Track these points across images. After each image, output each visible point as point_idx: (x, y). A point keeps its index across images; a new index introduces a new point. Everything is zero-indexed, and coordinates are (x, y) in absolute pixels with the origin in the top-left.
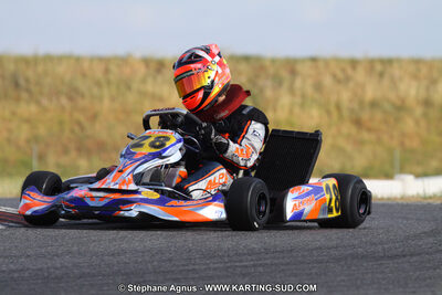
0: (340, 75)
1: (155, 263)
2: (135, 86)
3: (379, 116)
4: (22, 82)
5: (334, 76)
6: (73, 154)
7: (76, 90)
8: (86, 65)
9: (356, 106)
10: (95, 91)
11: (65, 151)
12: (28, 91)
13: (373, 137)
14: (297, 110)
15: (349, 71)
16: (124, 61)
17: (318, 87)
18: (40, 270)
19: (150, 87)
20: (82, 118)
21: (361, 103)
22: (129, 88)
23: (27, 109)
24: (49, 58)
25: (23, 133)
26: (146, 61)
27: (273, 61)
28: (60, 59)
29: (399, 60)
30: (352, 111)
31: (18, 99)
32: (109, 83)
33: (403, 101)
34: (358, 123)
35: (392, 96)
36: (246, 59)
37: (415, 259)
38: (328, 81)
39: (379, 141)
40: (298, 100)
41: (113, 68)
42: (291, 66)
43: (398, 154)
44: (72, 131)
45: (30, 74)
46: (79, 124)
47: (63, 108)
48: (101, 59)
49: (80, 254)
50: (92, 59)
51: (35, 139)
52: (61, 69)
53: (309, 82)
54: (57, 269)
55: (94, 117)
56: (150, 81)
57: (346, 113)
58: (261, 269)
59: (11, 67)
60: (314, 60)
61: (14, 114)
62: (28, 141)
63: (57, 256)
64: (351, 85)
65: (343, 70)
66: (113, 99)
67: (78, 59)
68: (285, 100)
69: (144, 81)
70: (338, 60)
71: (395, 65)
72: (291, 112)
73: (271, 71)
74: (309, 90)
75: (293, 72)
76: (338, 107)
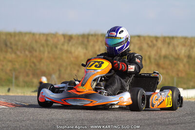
0: (150, 43)
2: (59, 47)
3: (167, 62)
4: (8, 44)
5: (148, 44)
6: (31, 76)
7: (33, 48)
8: (37, 37)
9: (157, 57)
10: (42, 49)
11: (27, 75)
12: (11, 48)
13: (164, 71)
15: (155, 42)
16: (55, 35)
17: (141, 49)
18: (16, 127)
19: (66, 47)
20: (35, 61)
21: (160, 56)
22: (56, 47)
23: (10, 56)
24: (20, 34)
25: (9, 67)
26: (64, 36)
28: (26, 34)
29: (176, 37)
30: (155, 59)
31: (6, 52)
32: (47, 45)
33: (178, 56)
34: (158, 65)
35: (174, 53)
37: (183, 125)
38: (145, 46)
39: (167, 73)
41: (49, 38)
43: (175, 79)
44: (31, 66)
45: (12, 40)
46: (34, 63)
47: (27, 56)
48: (44, 34)
49: (33, 120)
50: (40, 34)
51: (14, 69)
52: (26, 38)
53: (137, 47)
54: (23, 127)
55: (41, 60)
56: (66, 44)
57: (153, 61)
59: (4, 37)
60: (139, 36)
61: (4, 58)
62: (11, 70)
63: (24, 121)
64: (155, 48)
65: (152, 42)
66: (49, 52)
67: (34, 34)
69: (63, 45)
70: (149, 37)
71: (175, 40)
74: (137, 50)
76: (150, 58)
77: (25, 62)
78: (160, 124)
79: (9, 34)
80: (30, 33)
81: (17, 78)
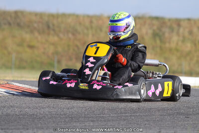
1: (86, 113)
4: (51, 26)
6: (74, 60)
7: (76, 30)
8: (81, 19)
10: (85, 31)
11: (70, 59)
12: (54, 30)
14: (180, 43)
16: (99, 18)
17: (191, 33)
20: (78, 44)
22: (101, 30)
23: (53, 39)
24: (64, 15)
25: (51, 49)
27: (170, 20)
28: (69, 15)
31: (49, 34)
32: (92, 27)
36: (157, 18)
38: (195, 30)
40: (181, 38)
41: (94, 20)
42: (178, 22)
44: (74, 50)
45: (55, 22)
46: (77, 46)
47: (70, 39)
48: (88, 16)
50: (84, 16)
51: (56, 53)
52: (69, 20)
53: (187, 30)
58: (133, 118)
59: (46, 18)
60: (189, 20)
62: (53, 54)
66: (93, 35)
67: (77, 16)
68: (175, 38)
72: (177, 44)
73: (169, 24)
74: (186, 34)
75: (179, 25)
77: (69, 46)
78: (182, 114)
79: (52, 16)
80: (73, 15)
81: (59, 62)
